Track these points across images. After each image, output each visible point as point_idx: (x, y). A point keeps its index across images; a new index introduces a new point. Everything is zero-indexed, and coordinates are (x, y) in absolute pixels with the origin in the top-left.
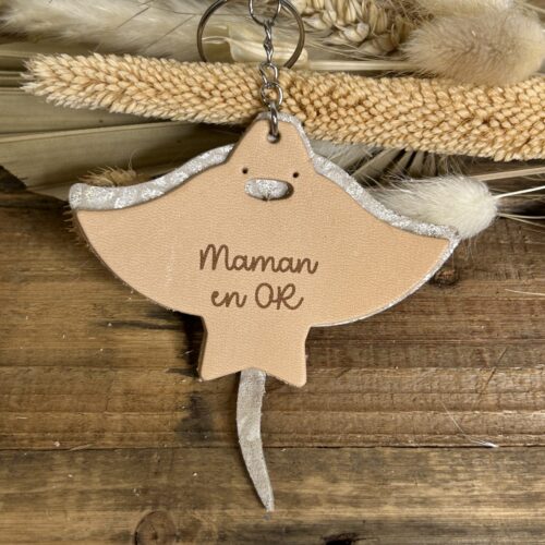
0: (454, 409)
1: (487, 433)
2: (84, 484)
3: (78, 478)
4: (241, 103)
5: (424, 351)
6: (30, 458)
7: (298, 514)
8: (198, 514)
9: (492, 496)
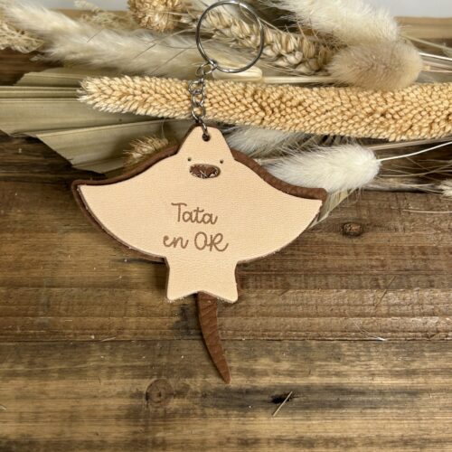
0: (358, 316)
1: (381, 331)
2: (112, 362)
3: (108, 358)
4: (222, 107)
5: (338, 278)
6: (75, 346)
7: (255, 381)
8: (187, 381)
9: (382, 371)
